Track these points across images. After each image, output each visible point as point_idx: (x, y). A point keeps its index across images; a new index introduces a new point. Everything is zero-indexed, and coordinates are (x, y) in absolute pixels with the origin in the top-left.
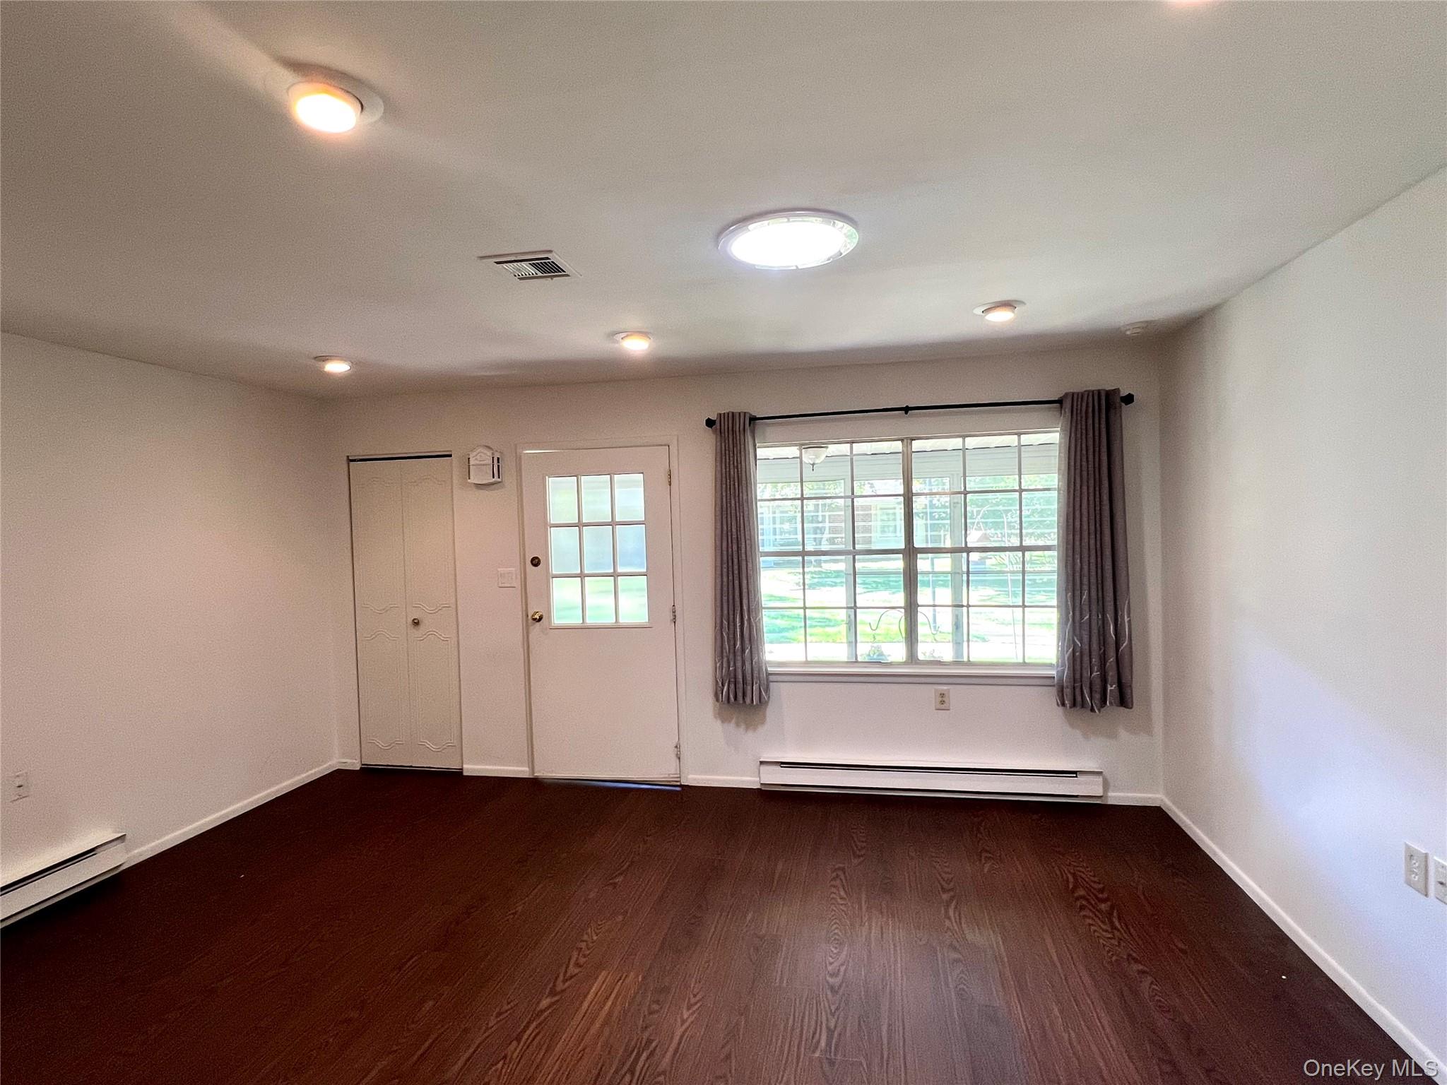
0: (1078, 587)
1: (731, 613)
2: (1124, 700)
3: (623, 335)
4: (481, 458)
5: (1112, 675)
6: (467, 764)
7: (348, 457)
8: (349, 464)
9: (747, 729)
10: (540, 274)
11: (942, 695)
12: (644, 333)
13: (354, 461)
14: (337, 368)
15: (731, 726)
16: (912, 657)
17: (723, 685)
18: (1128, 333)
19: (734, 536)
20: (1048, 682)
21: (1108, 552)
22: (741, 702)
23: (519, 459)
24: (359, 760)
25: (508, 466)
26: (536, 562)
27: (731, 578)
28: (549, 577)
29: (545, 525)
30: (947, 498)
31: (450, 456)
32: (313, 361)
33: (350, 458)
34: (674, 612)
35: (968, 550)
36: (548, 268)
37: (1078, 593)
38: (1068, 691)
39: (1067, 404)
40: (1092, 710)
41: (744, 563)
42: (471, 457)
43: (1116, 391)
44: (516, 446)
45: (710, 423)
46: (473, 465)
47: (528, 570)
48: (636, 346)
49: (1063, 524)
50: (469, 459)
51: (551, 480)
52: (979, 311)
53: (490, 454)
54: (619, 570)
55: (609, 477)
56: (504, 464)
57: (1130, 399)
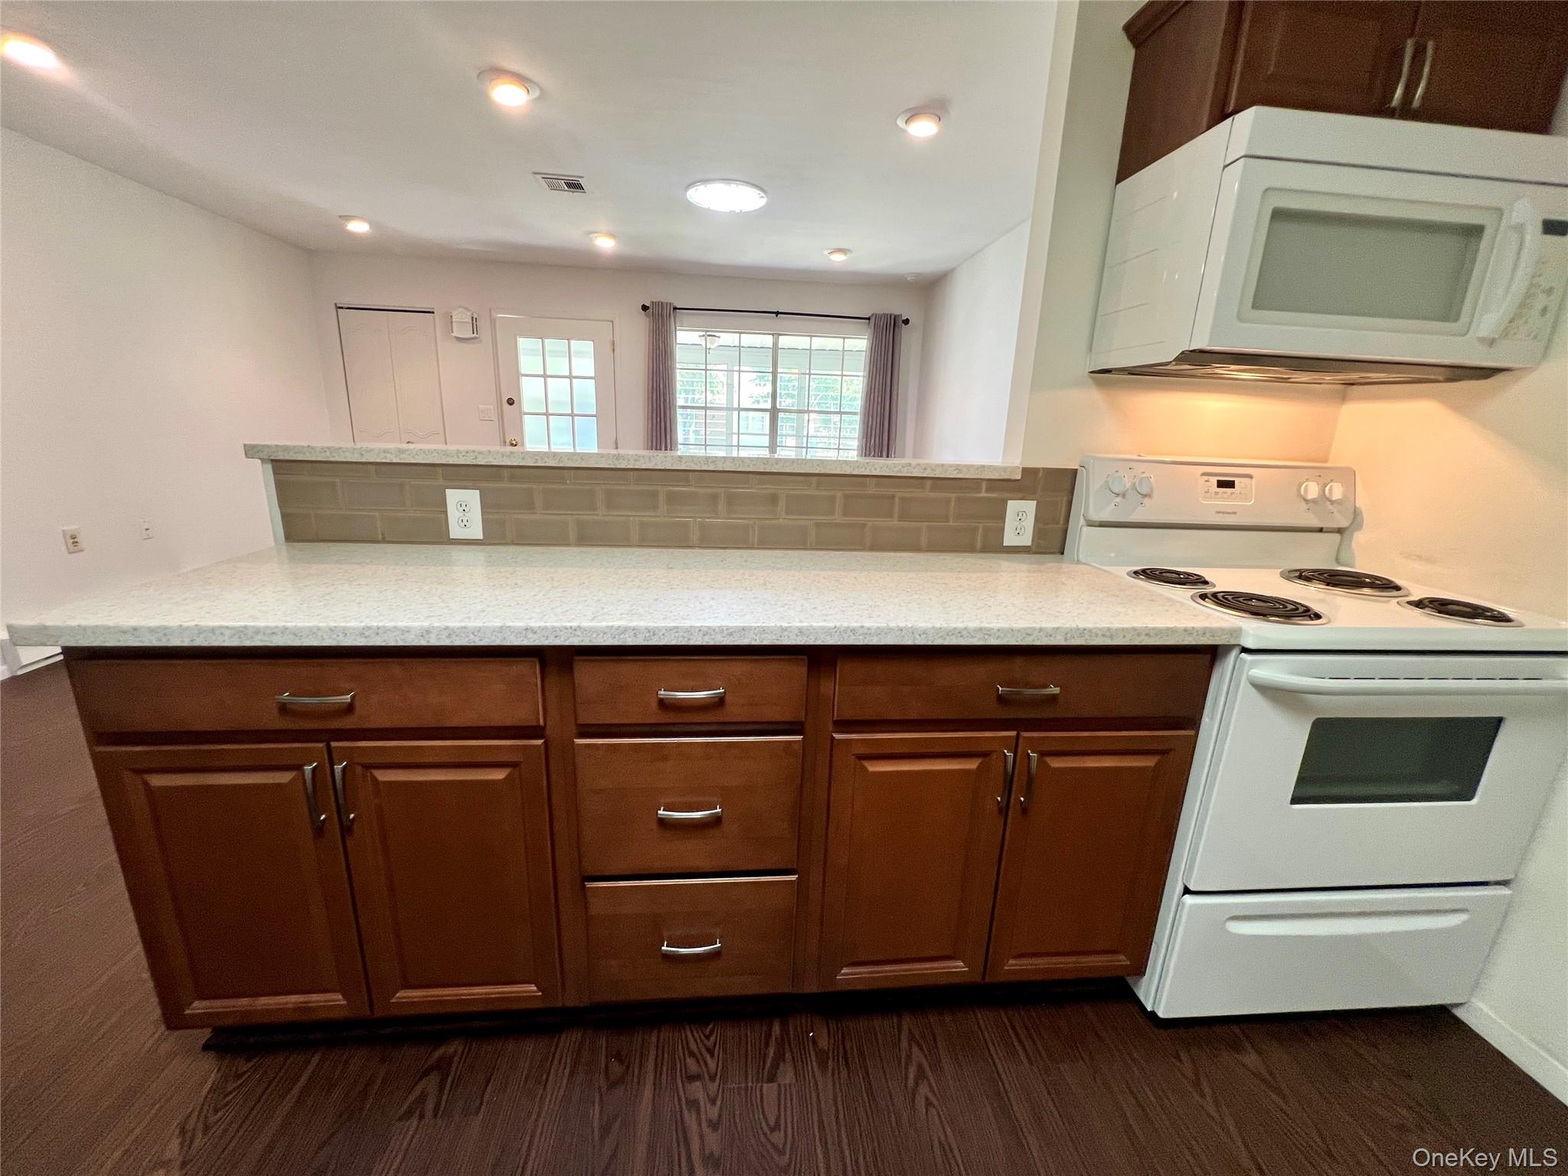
0: (869, 436)
1: (658, 443)
3: (596, 235)
4: (461, 316)
7: (336, 304)
8: (337, 311)
10: (566, 188)
12: (612, 235)
13: (342, 308)
14: (358, 227)
18: (908, 279)
19: (662, 391)
21: (887, 415)
23: (493, 321)
25: (484, 324)
26: (511, 402)
27: (658, 420)
28: (521, 414)
29: (518, 375)
30: (797, 376)
31: (433, 313)
32: (339, 219)
33: (338, 305)
34: (616, 443)
35: (808, 412)
36: (575, 186)
37: (869, 439)
39: (872, 320)
41: (668, 411)
42: (453, 314)
43: (901, 316)
44: (490, 310)
45: (645, 308)
46: (456, 322)
47: (504, 408)
48: (605, 244)
49: (864, 398)
50: (451, 316)
51: (521, 339)
52: (826, 253)
53: (469, 314)
54: (575, 412)
55: (567, 341)
56: (481, 324)
57: (906, 322)
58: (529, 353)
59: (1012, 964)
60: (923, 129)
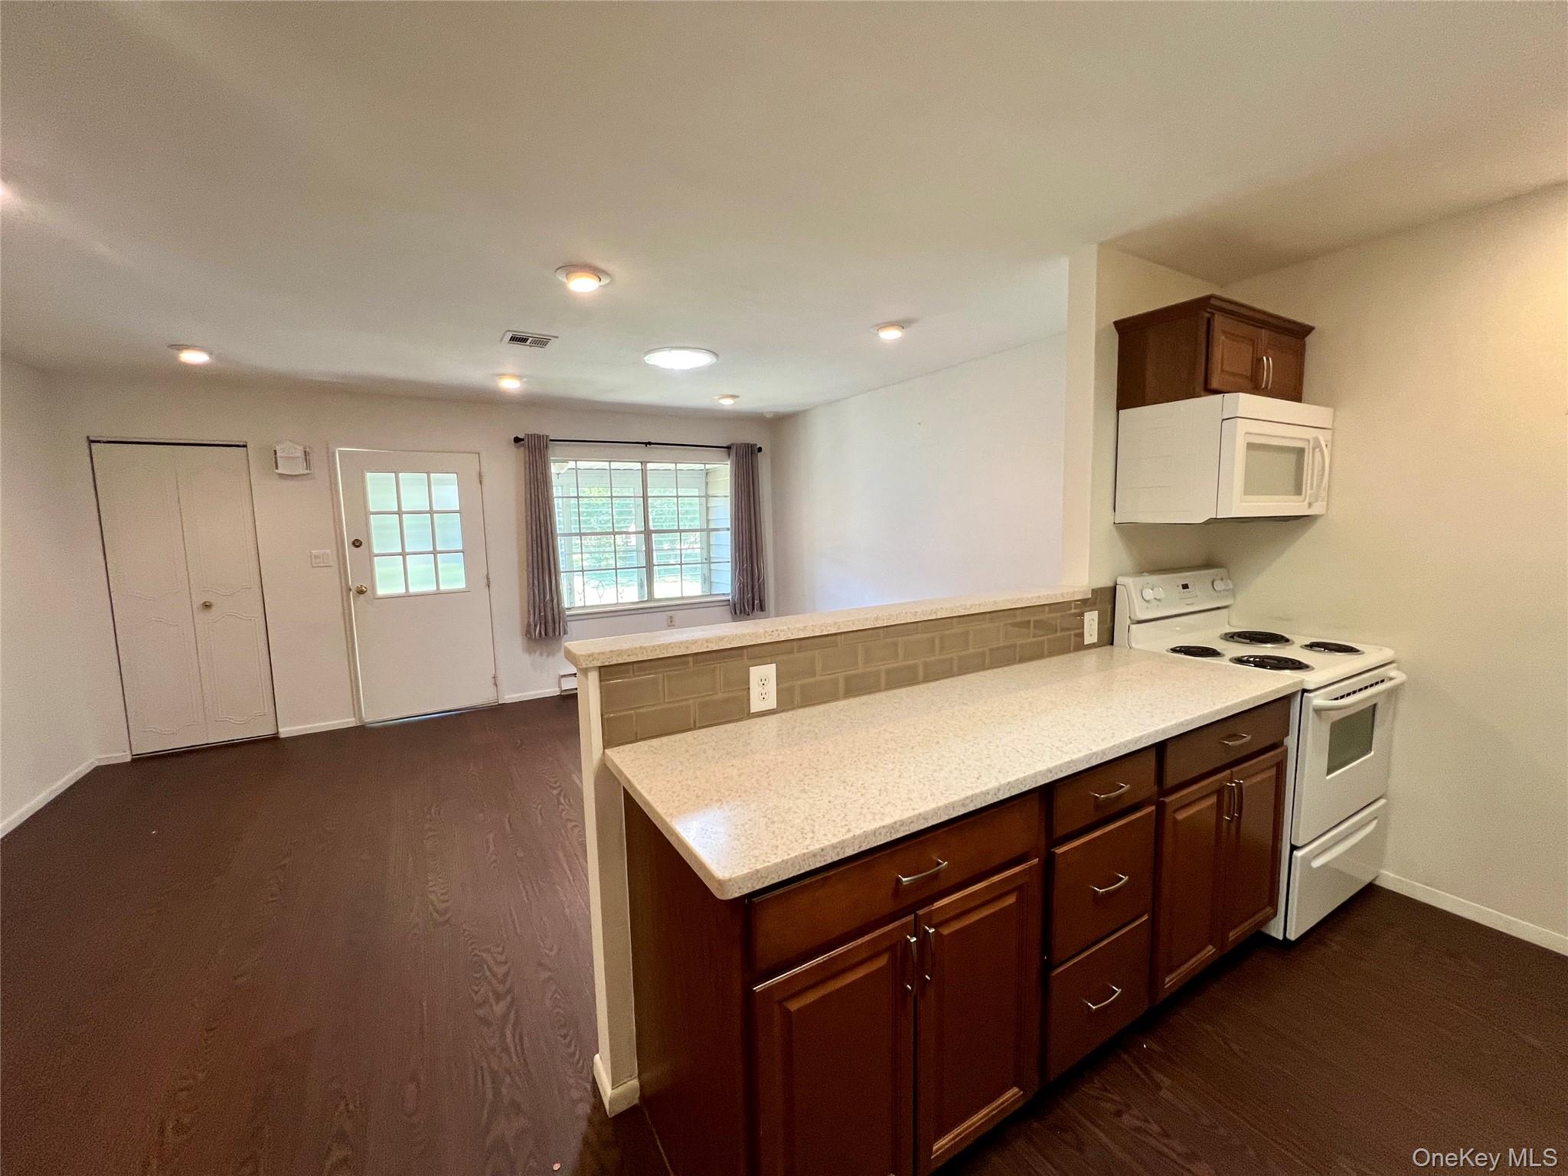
1: (541, 574)
2: (762, 608)
3: (503, 377)
4: (289, 451)
5: (757, 597)
6: (282, 727)
8: (90, 446)
9: (548, 655)
11: (671, 617)
12: (519, 377)
13: (97, 442)
14: (193, 357)
15: (536, 656)
16: (651, 598)
17: (535, 626)
20: (726, 603)
21: (754, 531)
22: (551, 635)
23: (330, 455)
24: (128, 752)
25: (319, 458)
26: (356, 544)
27: (540, 550)
28: (371, 555)
29: (366, 513)
31: (246, 446)
32: (170, 349)
34: (488, 579)
37: (741, 553)
38: (738, 606)
39: (733, 451)
40: (749, 615)
42: (278, 448)
44: (326, 441)
45: (518, 440)
46: (283, 457)
48: (510, 385)
50: (275, 451)
51: (368, 474)
52: (717, 398)
53: (301, 448)
54: (438, 549)
55: (426, 474)
56: (313, 458)
57: (760, 450)
58: (379, 489)
59: (1232, 935)
60: (891, 335)
